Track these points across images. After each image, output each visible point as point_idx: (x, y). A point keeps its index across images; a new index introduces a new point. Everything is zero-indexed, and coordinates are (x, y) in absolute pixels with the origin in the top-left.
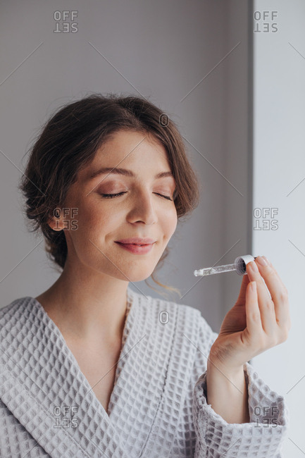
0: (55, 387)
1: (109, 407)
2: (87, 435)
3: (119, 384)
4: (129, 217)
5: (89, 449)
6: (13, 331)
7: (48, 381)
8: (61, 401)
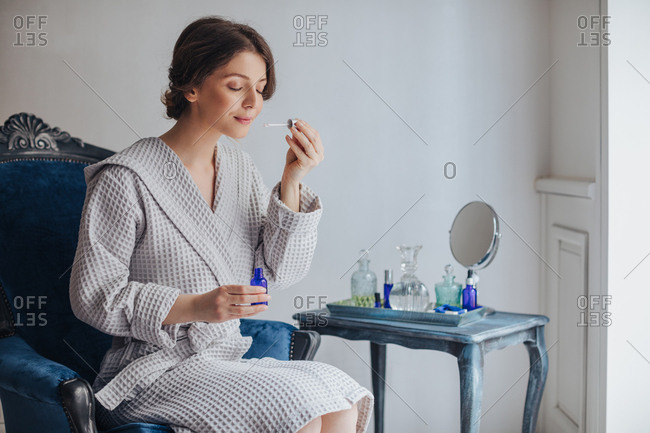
0: (179, 191)
1: (213, 207)
2: (198, 219)
3: (218, 194)
4: (243, 104)
5: (199, 227)
6: (151, 156)
7: (175, 187)
8: (183, 199)
